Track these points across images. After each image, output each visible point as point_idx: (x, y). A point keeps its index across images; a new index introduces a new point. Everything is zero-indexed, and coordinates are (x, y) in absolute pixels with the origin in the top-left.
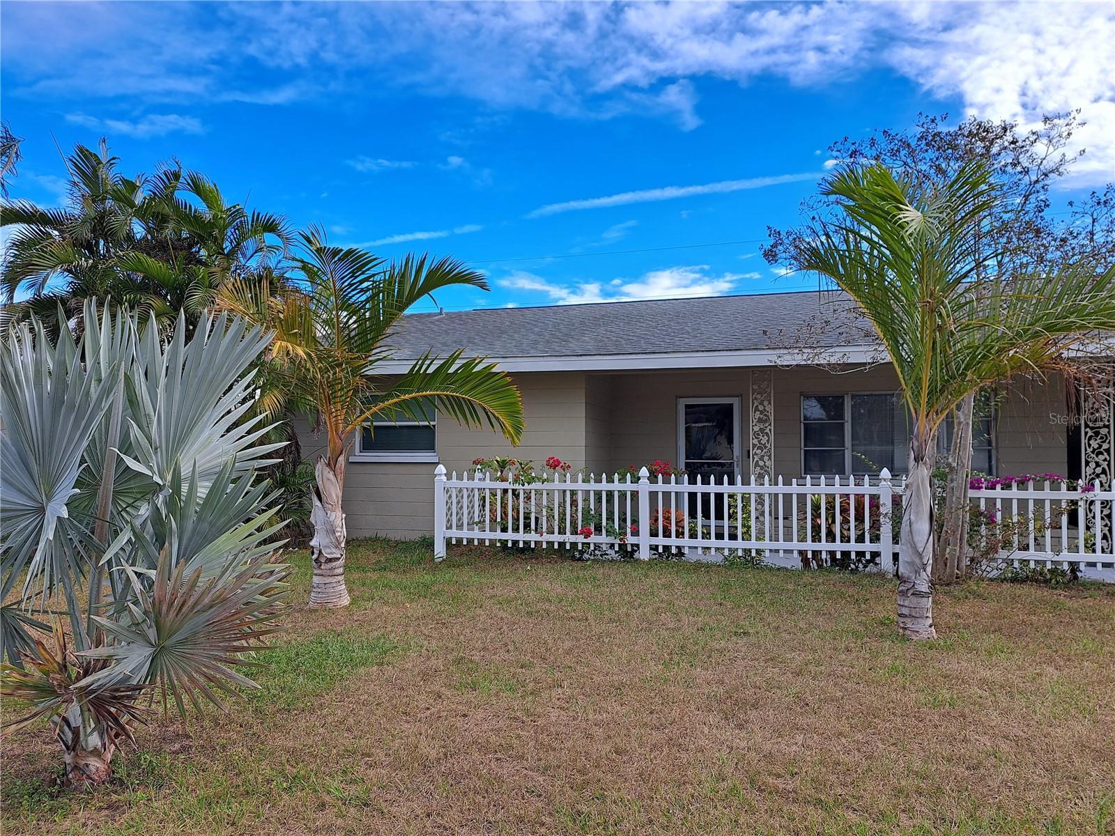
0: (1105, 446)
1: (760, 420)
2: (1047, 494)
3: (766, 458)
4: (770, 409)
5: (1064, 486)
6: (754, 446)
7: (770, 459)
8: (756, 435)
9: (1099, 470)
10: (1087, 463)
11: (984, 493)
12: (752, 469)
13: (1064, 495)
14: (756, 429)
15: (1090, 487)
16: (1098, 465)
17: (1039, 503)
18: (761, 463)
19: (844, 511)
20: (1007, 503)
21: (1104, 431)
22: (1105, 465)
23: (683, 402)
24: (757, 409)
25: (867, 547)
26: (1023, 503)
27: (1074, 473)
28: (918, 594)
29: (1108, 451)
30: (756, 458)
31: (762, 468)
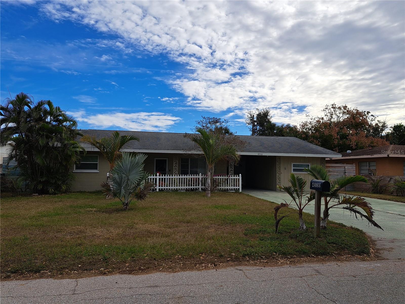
0: (232, 170)
1: (175, 164)
2: (224, 177)
3: (176, 171)
4: (177, 161)
5: (226, 176)
6: (174, 169)
7: (177, 171)
8: (174, 166)
9: (231, 174)
10: (230, 172)
11: (215, 177)
12: (173, 173)
13: (226, 177)
14: (175, 165)
15: (230, 176)
16: (231, 173)
17: (223, 179)
18: (175, 172)
19: (194, 181)
20: (218, 179)
21: (232, 167)
22: (232, 173)
23: (156, 159)
24: (175, 161)
25: (197, 187)
26: (221, 179)
27: (228, 174)
28: (209, 191)
29: (233, 170)
30: (174, 171)
31: (175, 173)
